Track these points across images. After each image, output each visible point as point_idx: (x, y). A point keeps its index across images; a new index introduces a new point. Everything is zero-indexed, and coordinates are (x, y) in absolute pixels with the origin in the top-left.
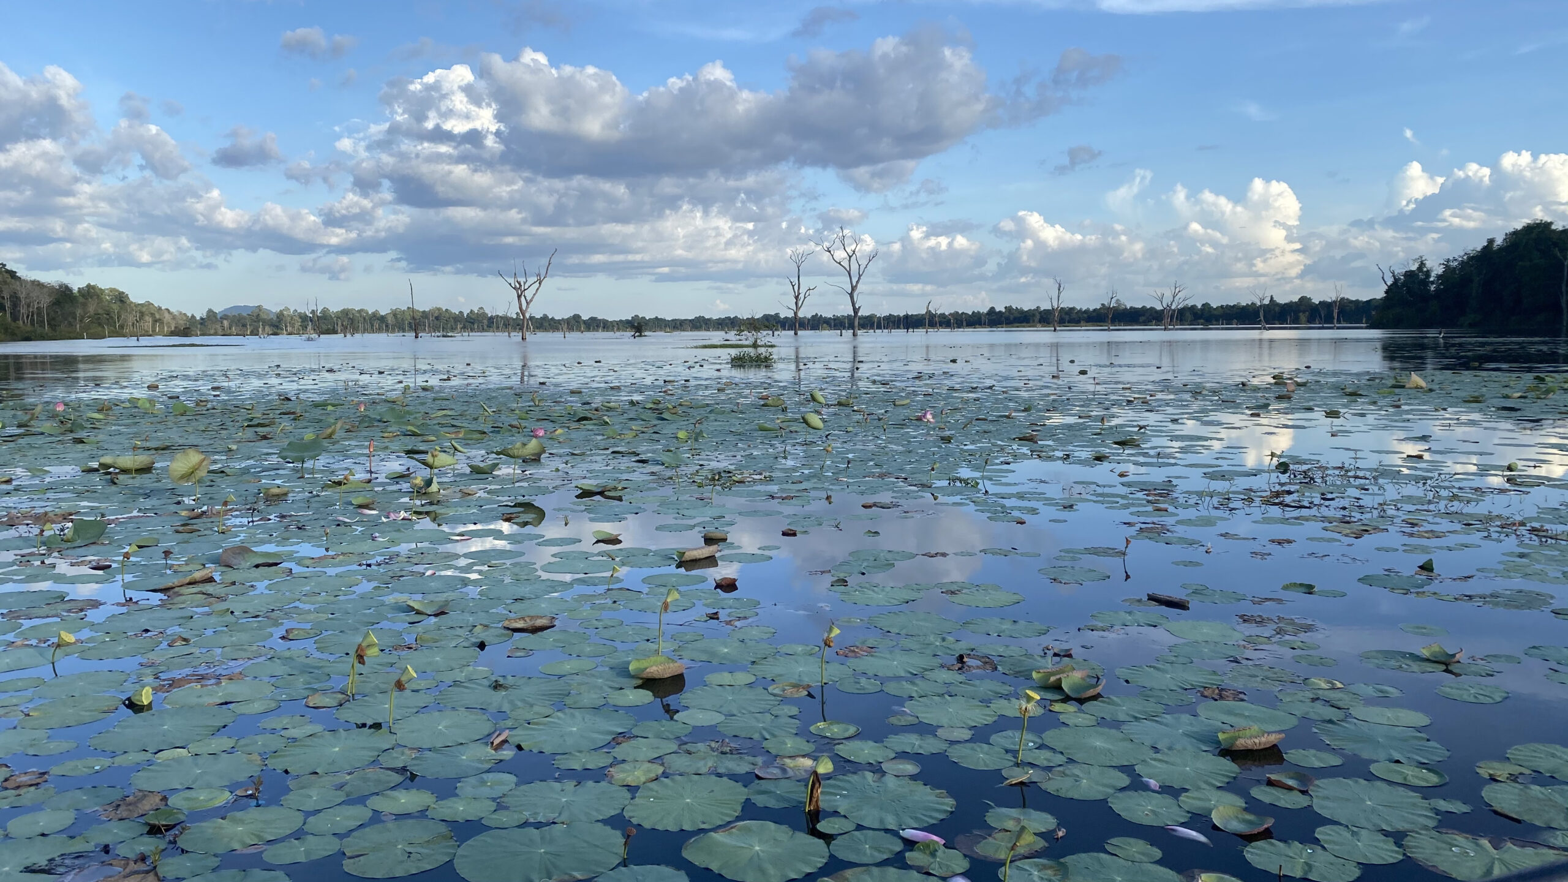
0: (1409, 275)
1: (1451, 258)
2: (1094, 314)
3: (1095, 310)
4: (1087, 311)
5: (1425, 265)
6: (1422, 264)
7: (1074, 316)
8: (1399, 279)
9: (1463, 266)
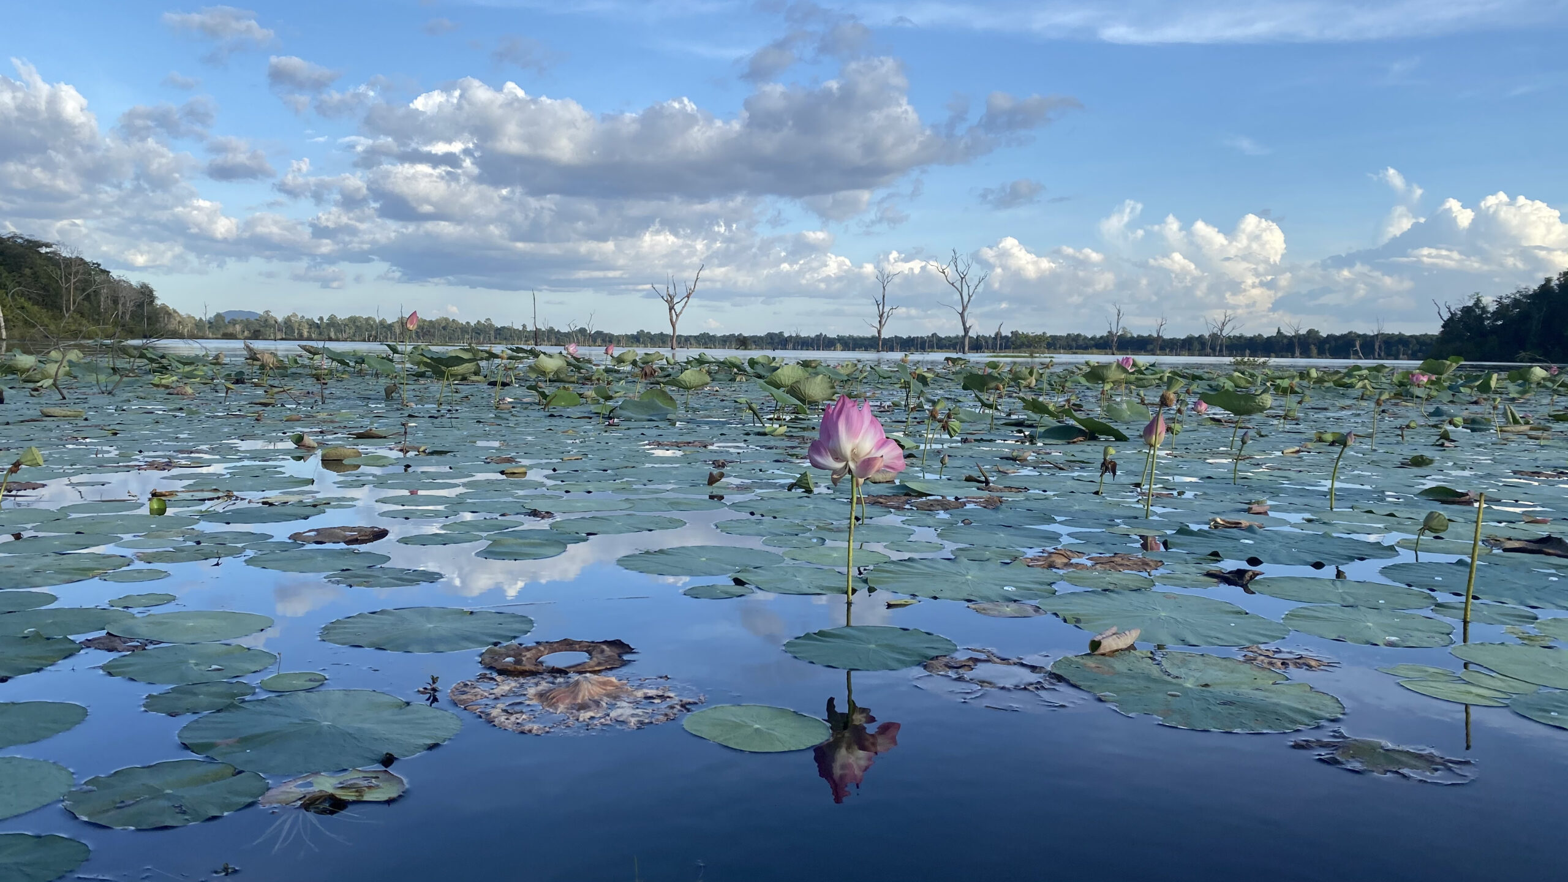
0: (1467, 310)
1: (1504, 295)
5: (1480, 301)
6: (1478, 300)
8: (1456, 314)
9: (1516, 303)
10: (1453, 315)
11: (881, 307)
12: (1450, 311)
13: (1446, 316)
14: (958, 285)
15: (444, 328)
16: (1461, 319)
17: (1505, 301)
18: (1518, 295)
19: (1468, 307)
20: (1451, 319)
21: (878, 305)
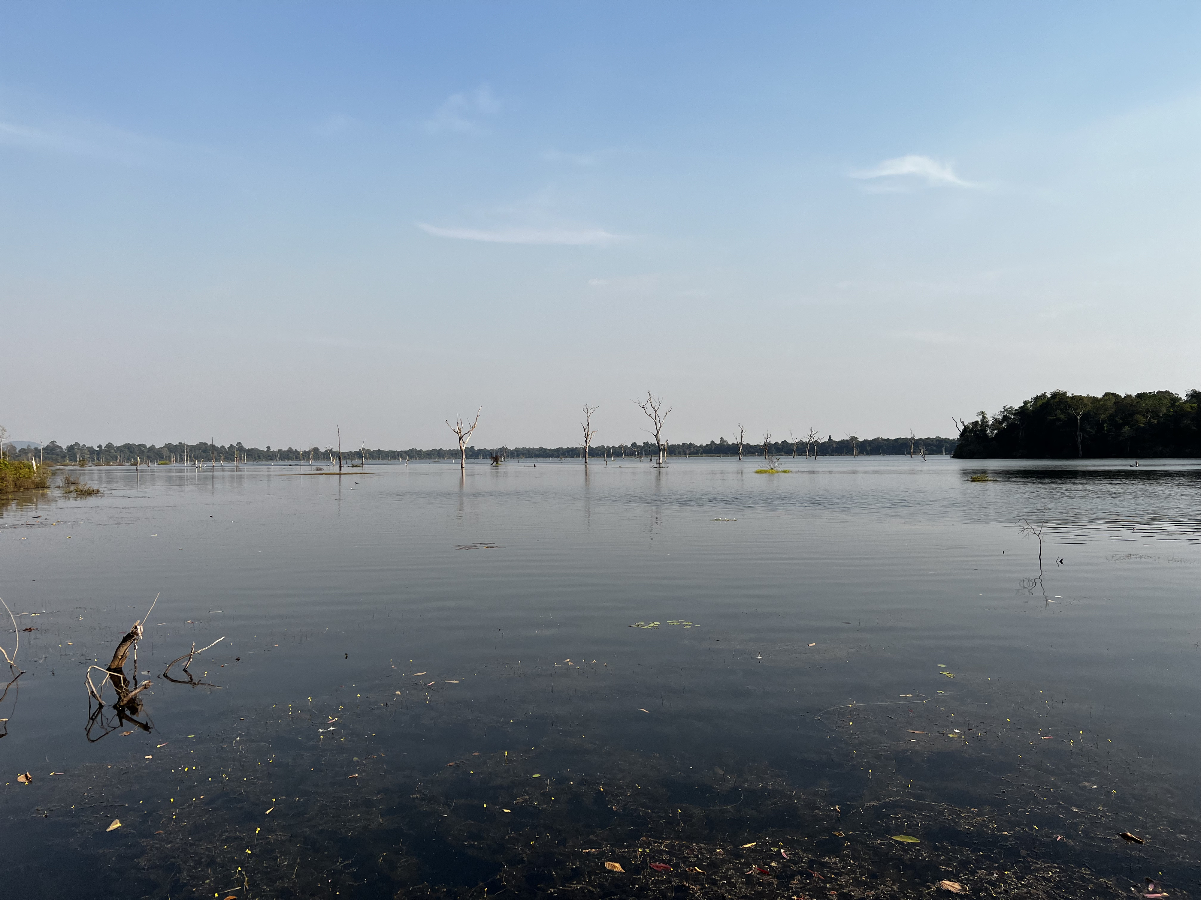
0: (975, 424)
3: (707, 446)
4: (701, 446)
6: (984, 417)
8: (969, 427)
9: (1005, 418)
10: (966, 427)
11: (586, 430)
12: (964, 425)
13: (962, 428)
14: (653, 416)
16: (971, 430)
17: (998, 417)
18: (1005, 413)
19: (977, 422)
20: (965, 430)
21: (585, 429)
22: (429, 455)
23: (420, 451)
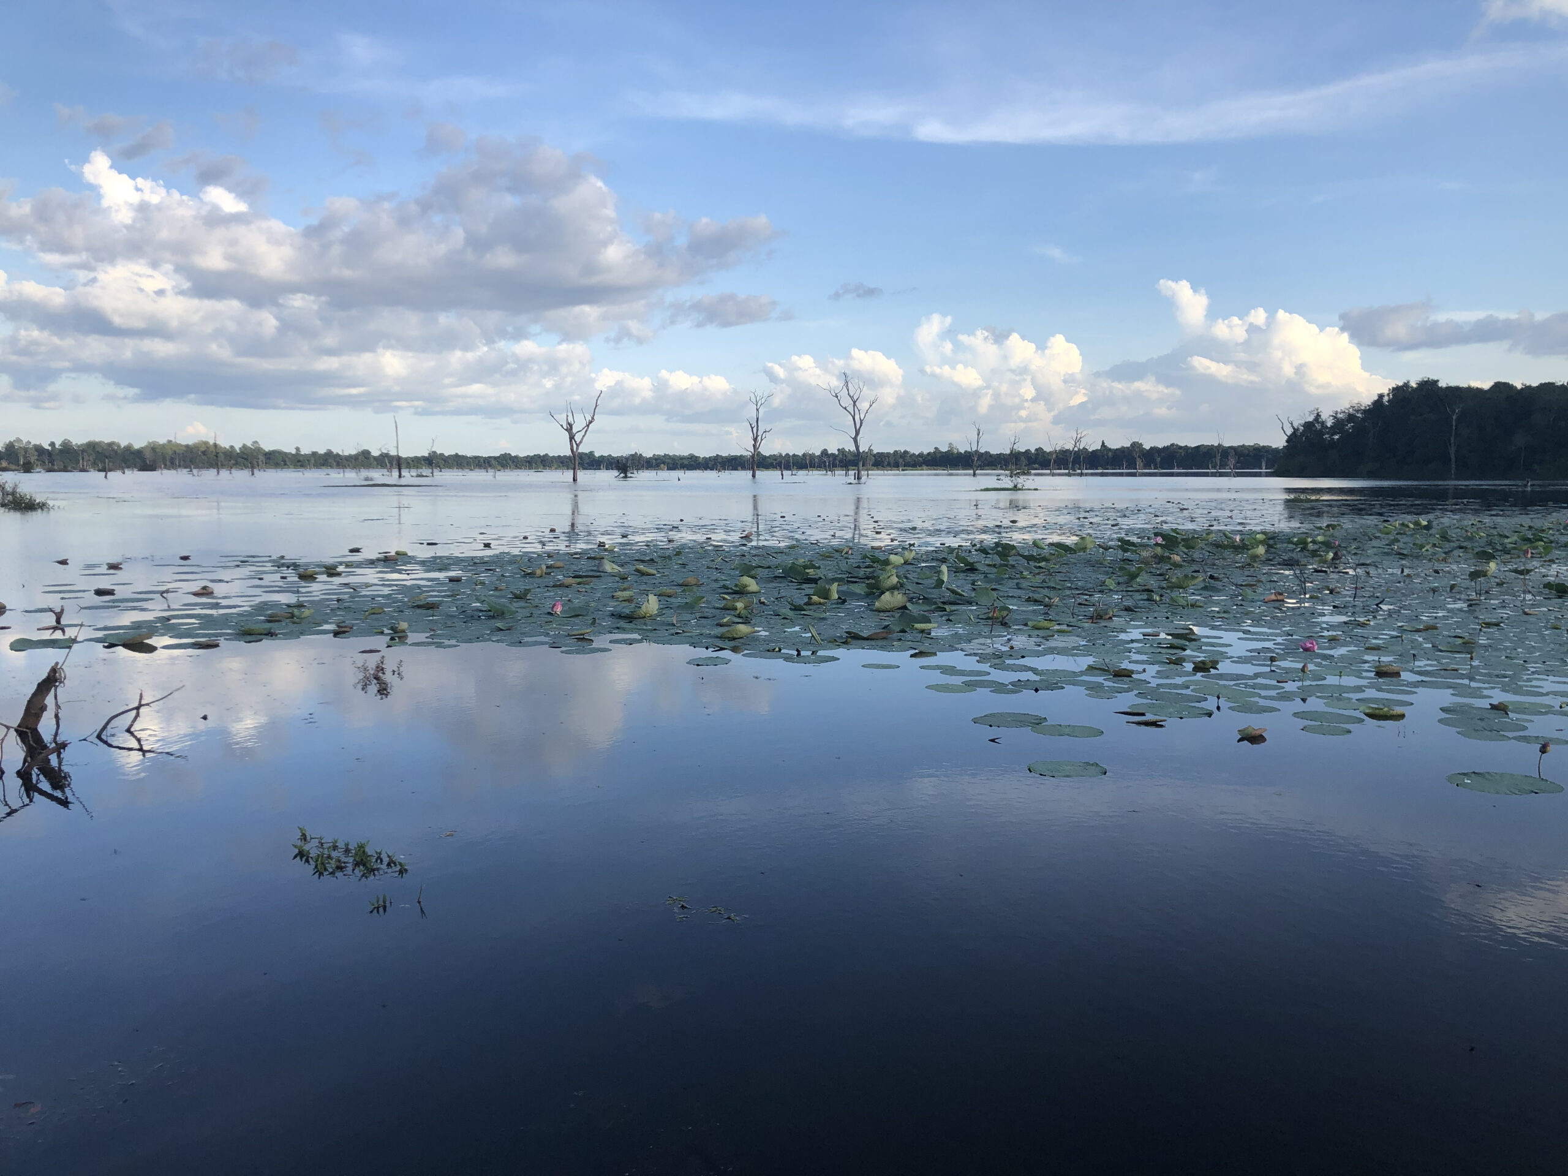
0: (1308, 426)
1: (1339, 411)
2: (929, 458)
3: (929, 454)
4: (921, 455)
5: (1320, 416)
6: (1318, 415)
7: (908, 459)
8: (1298, 429)
9: (1351, 418)
10: (1295, 430)
11: (755, 430)
12: (1292, 426)
13: (1289, 431)
14: (851, 409)
15: (204, 453)
16: (1303, 434)
17: (1340, 416)
18: (1351, 410)
19: (1309, 422)
20: (1294, 434)
21: (752, 428)
22: (529, 462)
23: (516, 457)
